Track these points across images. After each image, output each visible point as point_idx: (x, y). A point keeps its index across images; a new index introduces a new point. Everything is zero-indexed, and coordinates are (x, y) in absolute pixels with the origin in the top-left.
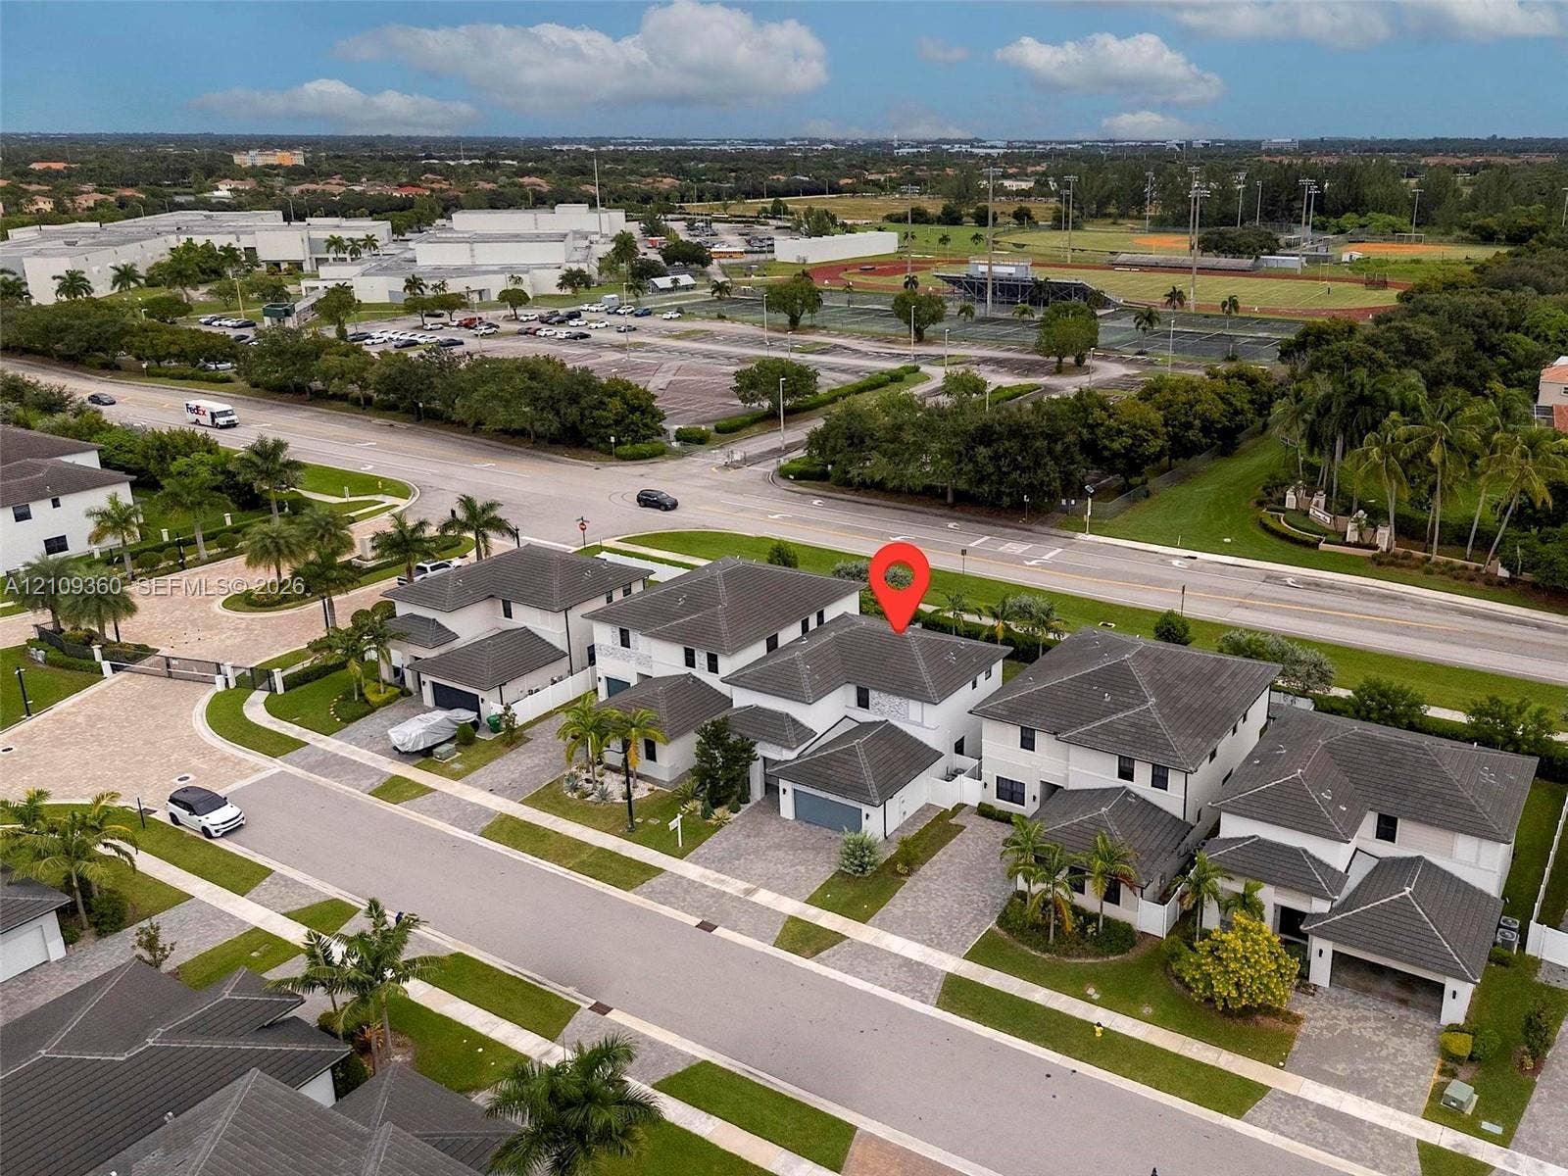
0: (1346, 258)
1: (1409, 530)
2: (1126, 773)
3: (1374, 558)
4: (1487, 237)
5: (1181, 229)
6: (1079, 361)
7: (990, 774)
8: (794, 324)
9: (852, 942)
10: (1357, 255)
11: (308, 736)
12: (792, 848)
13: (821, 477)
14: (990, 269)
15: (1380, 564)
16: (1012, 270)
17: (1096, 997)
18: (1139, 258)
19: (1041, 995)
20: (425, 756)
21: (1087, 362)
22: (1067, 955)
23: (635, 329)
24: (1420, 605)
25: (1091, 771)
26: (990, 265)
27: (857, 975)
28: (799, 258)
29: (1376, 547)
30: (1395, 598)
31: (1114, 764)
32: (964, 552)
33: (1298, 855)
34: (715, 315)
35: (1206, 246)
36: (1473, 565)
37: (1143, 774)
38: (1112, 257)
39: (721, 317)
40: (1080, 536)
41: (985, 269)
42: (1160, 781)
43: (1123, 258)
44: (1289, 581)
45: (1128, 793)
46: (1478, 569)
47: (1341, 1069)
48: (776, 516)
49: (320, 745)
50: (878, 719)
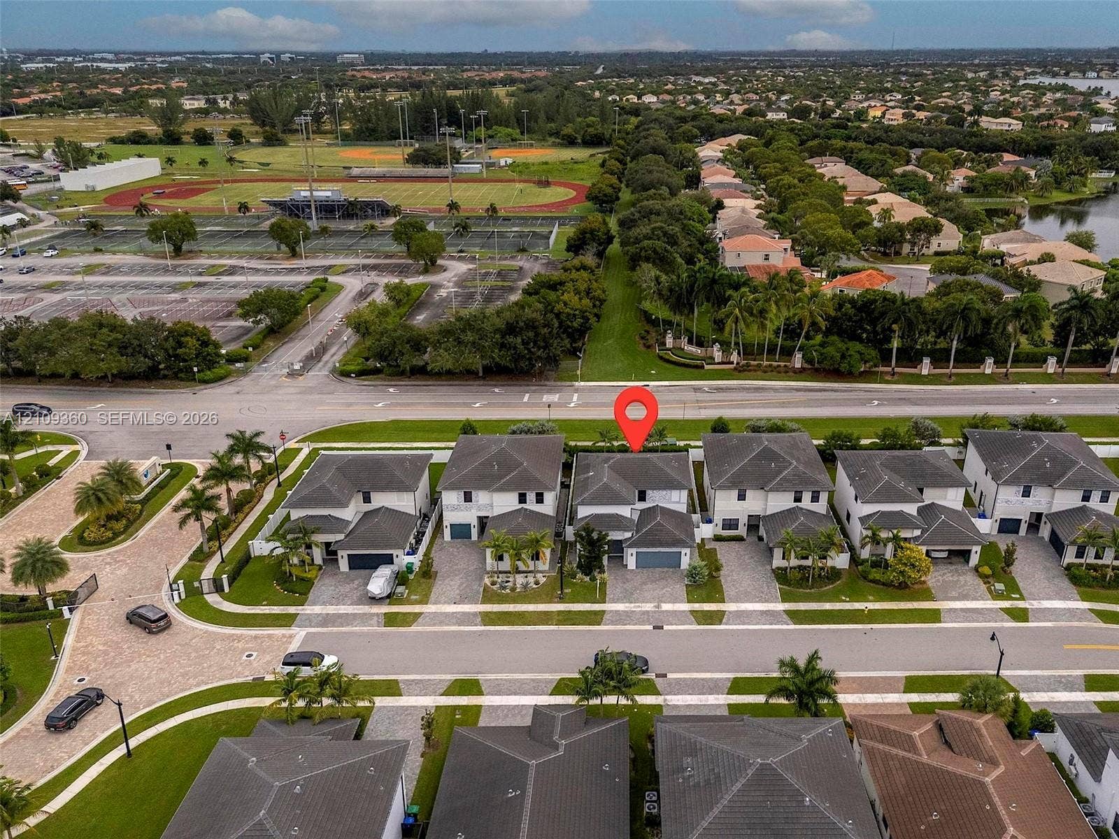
0: (502, 163)
1: (748, 351)
2: (798, 500)
3: (735, 369)
4: (570, 142)
5: (367, 143)
6: (433, 263)
7: (718, 519)
8: (178, 252)
9: (730, 612)
10: (510, 161)
11: (292, 610)
12: (652, 581)
13: (375, 372)
14: (312, 193)
15: (740, 371)
16: (329, 194)
17: (848, 599)
18: (368, 171)
19: (828, 606)
20: (390, 598)
21: (439, 262)
22: (821, 587)
23: (34, 270)
24: (775, 390)
25: (780, 502)
26: (311, 191)
27: (749, 624)
28: (87, 187)
29: (732, 363)
30: (762, 389)
31: (791, 496)
32: (549, 406)
33: (901, 513)
34: (92, 249)
35: (414, 159)
36: (782, 364)
37: (807, 497)
38: (346, 172)
39: (97, 250)
40: (577, 384)
41: (308, 194)
42: (815, 499)
43: (355, 172)
44: (706, 389)
45: (801, 509)
46: (785, 366)
47: (954, 594)
48: (380, 405)
49: (308, 612)
50: (651, 505)
